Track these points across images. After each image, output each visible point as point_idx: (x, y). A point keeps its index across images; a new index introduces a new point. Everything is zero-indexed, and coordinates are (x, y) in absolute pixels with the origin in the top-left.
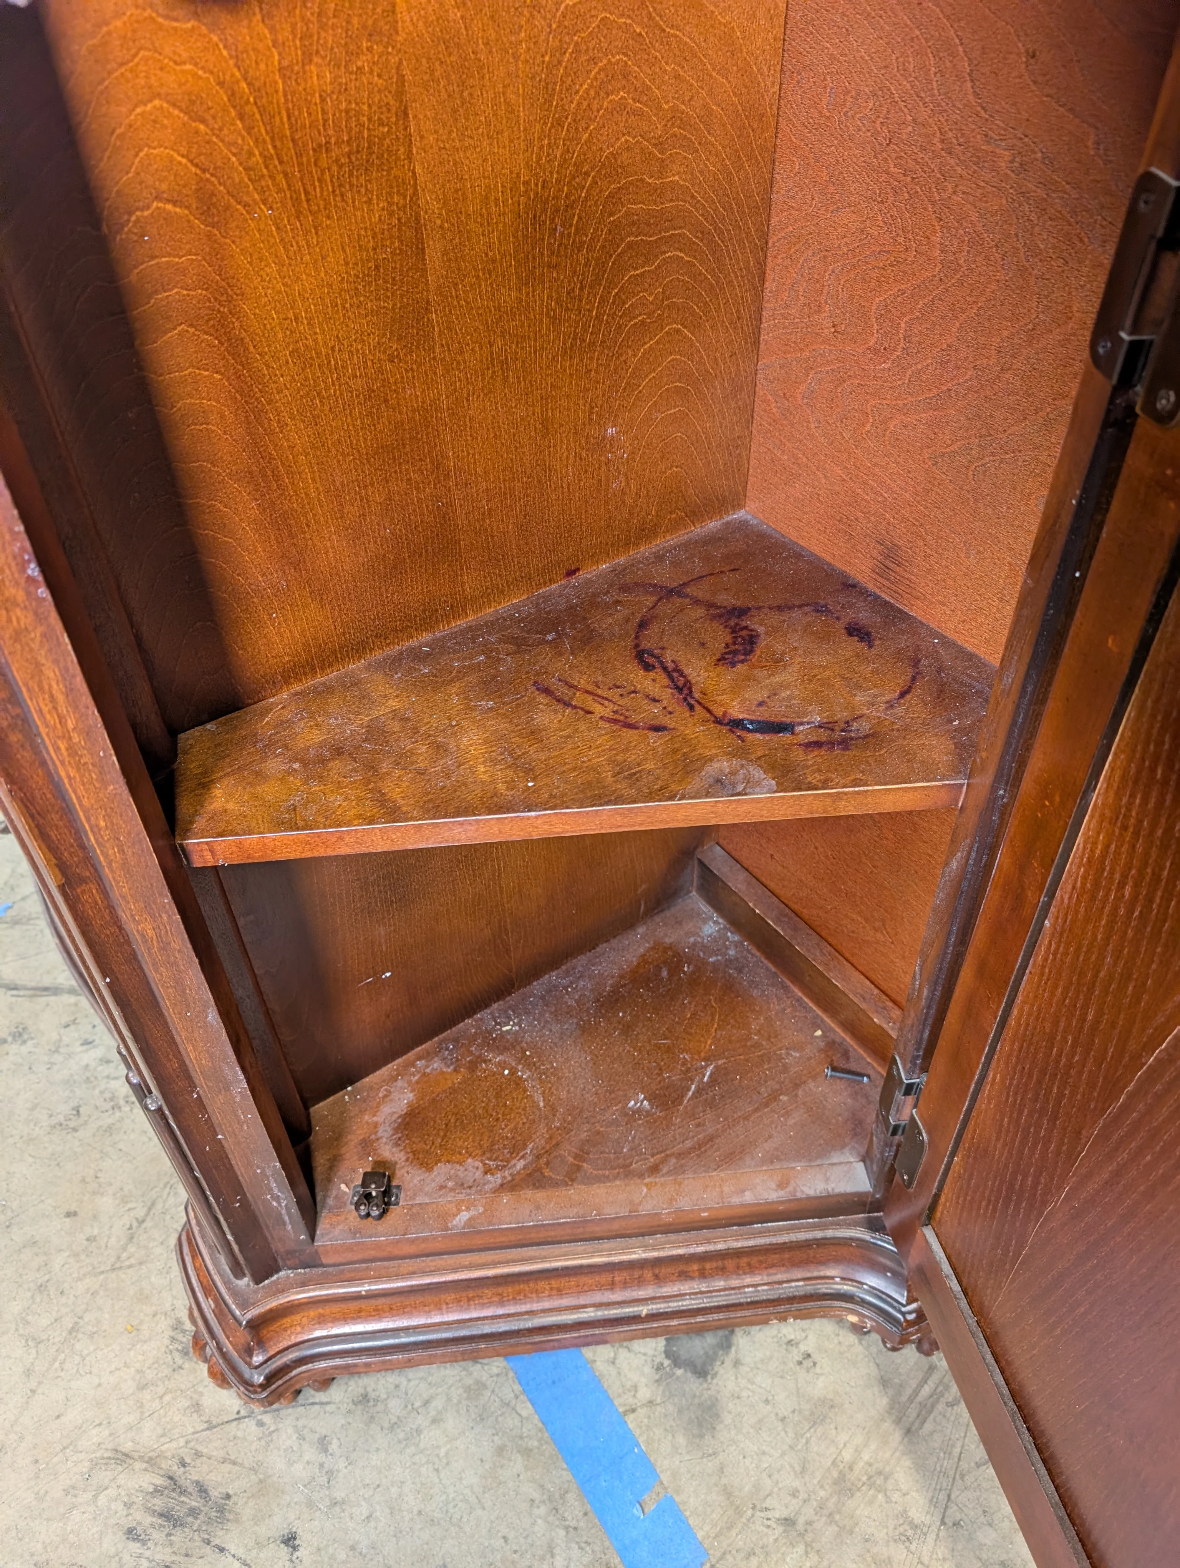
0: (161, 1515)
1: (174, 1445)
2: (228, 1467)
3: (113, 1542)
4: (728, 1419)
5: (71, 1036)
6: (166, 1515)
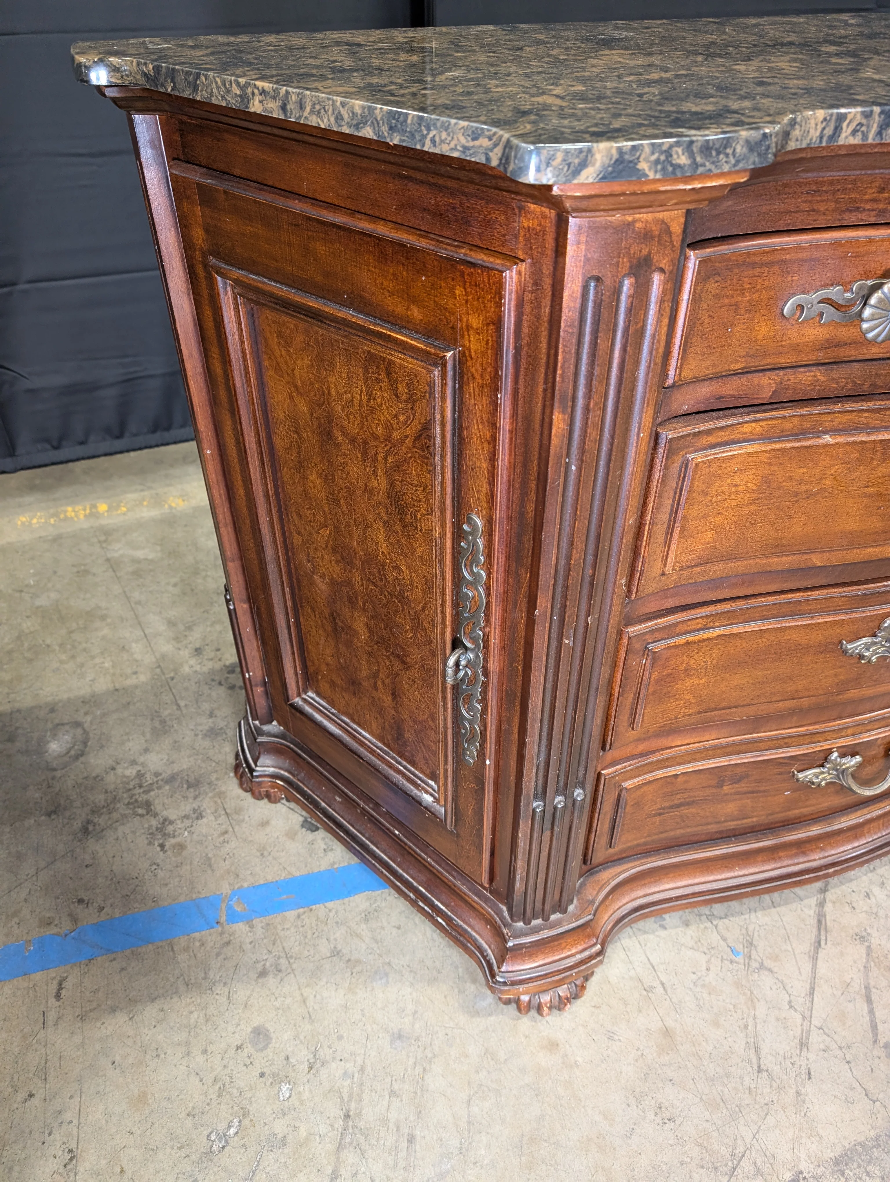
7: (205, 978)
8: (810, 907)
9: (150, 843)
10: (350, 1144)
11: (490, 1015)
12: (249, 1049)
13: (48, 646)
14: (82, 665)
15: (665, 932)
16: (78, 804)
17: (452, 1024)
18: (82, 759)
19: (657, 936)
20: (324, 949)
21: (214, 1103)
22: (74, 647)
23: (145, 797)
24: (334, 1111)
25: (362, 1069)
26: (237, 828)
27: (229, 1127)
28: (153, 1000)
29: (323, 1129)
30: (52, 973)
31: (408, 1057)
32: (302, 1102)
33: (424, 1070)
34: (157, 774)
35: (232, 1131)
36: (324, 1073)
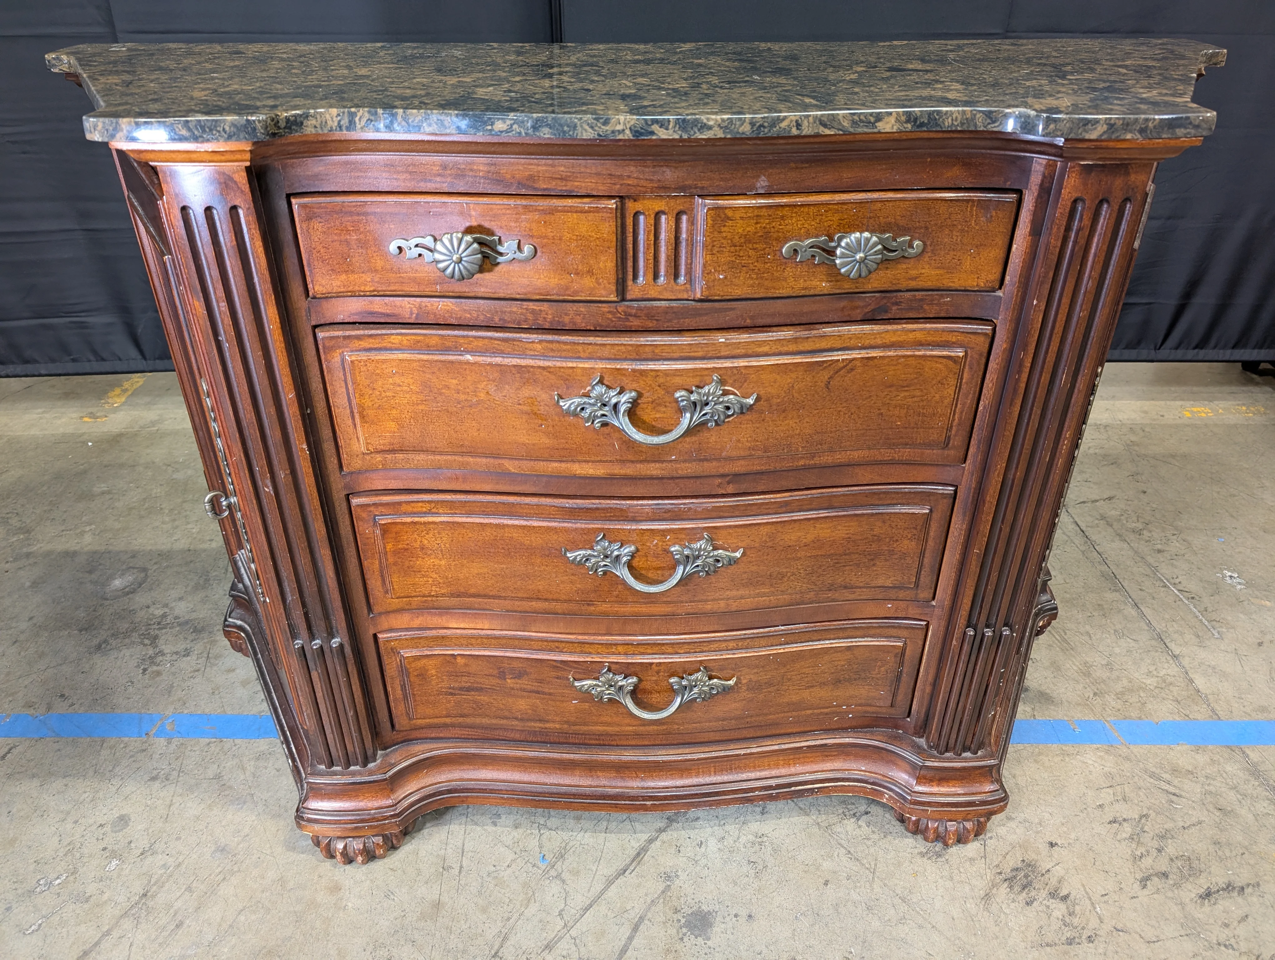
0: (1024, 889)
1: (989, 874)
2: (1008, 857)
3: (1031, 912)
5: (689, 851)
6: (1024, 887)
7: (110, 771)
8: (639, 840)
9: (138, 666)
10: (133, 915)
11: (303, 853)
12: (107, 829)
13: (161, 509)
14: (177, 527)
15: (494, 828)
16: (106, 627)
17: (268, 852)
18: (131, 596)
19: (484, 830)
20: (212, 770)
21: (58, 859)
22: (179, 513)
23: (157, 632)
24: (138, 888)
25: (179, 865)
26: (208, 669)
27: (58, 878)
28: (65, 777)
29: (121, 899)
30: (10, 741)
31: (219, 866)
32: (119, 876)
33: (224, 879)
34: (176, 618)
35: (58, 881)
36: (150, 859)
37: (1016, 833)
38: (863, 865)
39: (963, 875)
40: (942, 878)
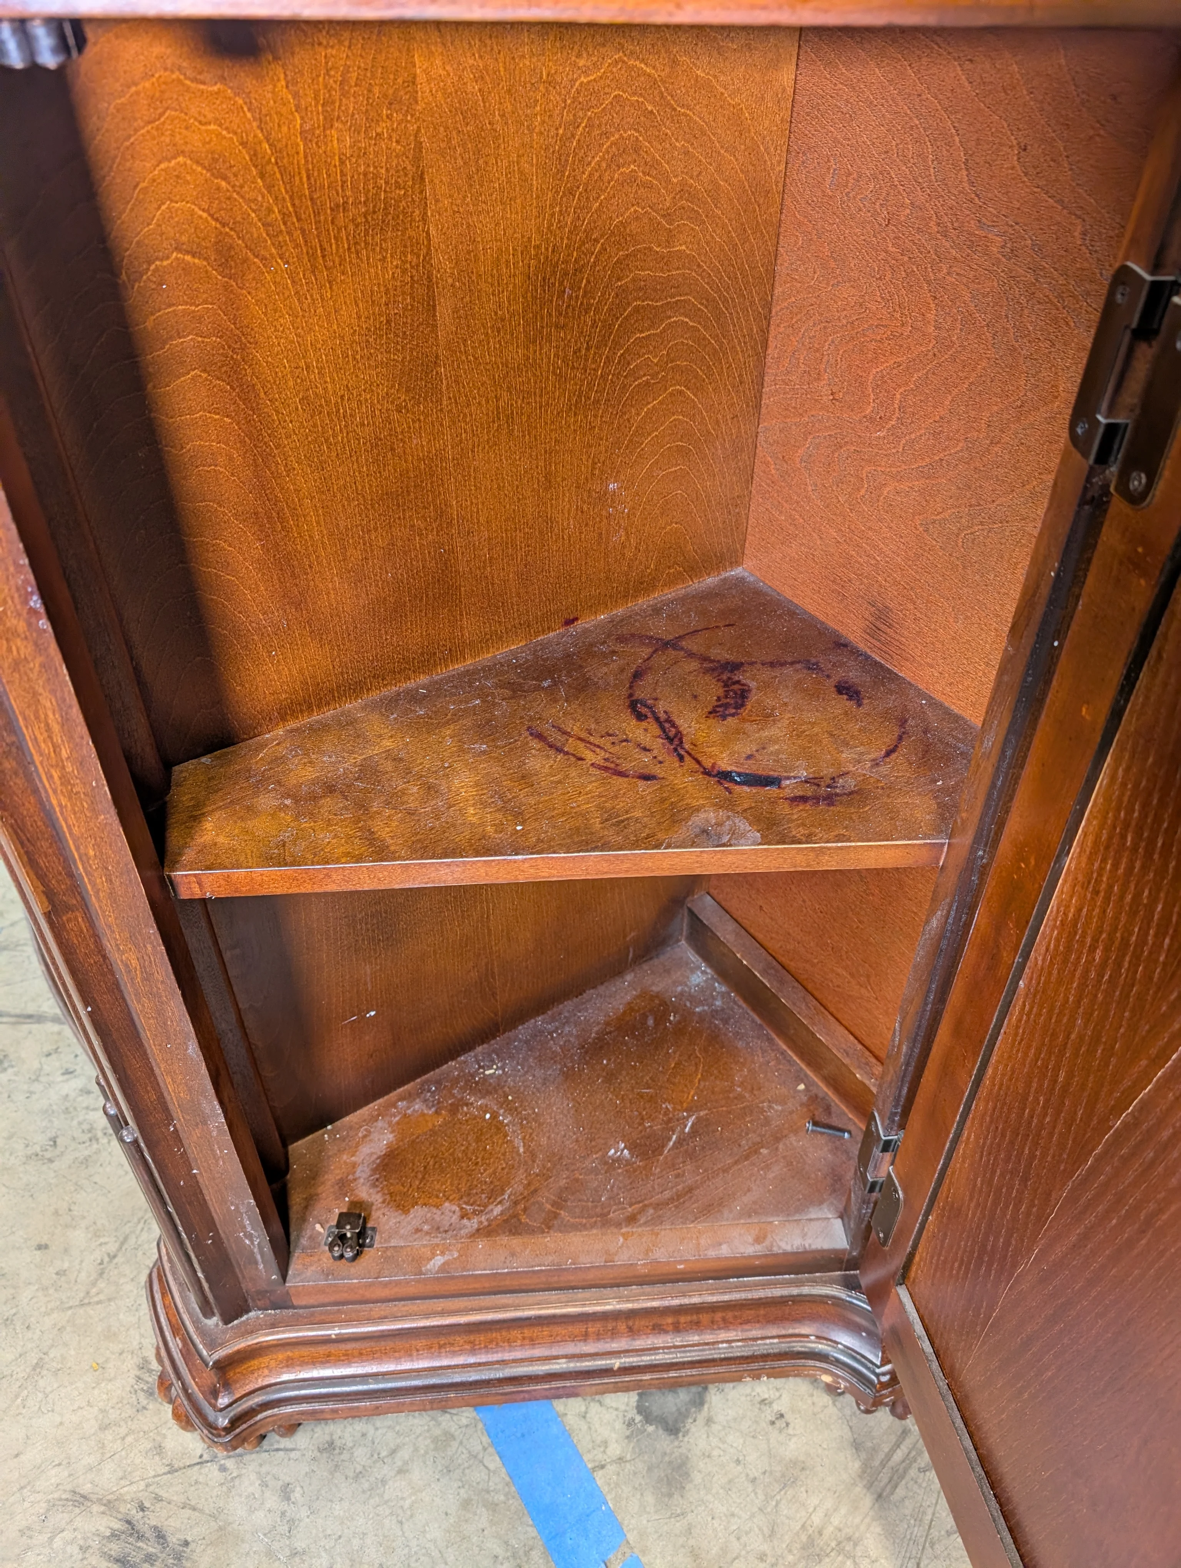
0: (117, 1561)
1: (134, 1488)
2: (188, 1512)
4: (697, 1478)
5: (53, 1065)
6: (122, 1561)
37: (251, 1511)
38: (94, 1284)
39: (118, 1445)
40: (102, 1411)
